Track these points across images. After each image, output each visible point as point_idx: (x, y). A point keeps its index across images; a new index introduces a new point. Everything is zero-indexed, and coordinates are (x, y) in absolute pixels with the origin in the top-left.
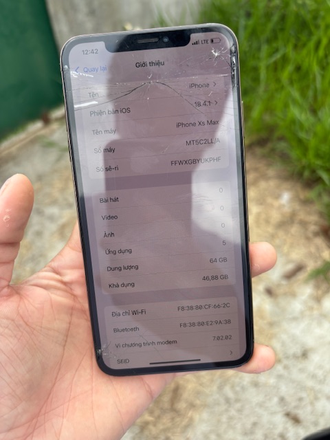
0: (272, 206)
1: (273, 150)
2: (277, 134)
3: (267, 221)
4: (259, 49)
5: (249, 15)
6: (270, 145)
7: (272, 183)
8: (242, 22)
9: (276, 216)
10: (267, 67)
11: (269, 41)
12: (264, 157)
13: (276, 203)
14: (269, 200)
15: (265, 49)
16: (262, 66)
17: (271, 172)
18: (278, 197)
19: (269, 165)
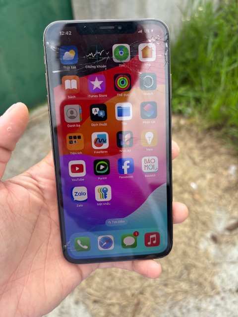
0: (222, 175)
1: (226, 134)
2: (230, 122)
3: (217, 186)
4: (222, 60)
5: (216, 35)
6: (224, 130)
7: (223, 158)
8: (211, 39)
9: (224, 183)
10: (227, 73)
11: (229, 55)
12: (219, 137)
13: (225, 173)
14: (220, 170)
15: (226, 60)
16: (223, 71)
17: (223, 149)
18: (227, 169)
19: (222, 144)
